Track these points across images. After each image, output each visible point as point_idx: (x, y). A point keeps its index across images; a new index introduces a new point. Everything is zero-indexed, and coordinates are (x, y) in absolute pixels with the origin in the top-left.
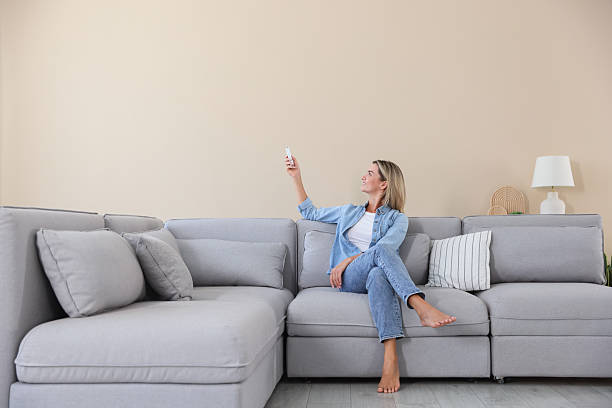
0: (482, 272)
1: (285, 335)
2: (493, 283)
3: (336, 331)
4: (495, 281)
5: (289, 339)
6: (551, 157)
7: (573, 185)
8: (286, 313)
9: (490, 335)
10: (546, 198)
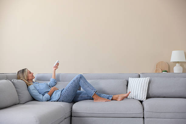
0: (144, 94)
1: (71, 116)
2: (147, 98)
3: (89, 115)
4: (148, 97)
5: (72, 117)
6: (177, 51)
7: (185, 61)
8: (72, 109)
9: (144, 118)
10: (175, 65)
